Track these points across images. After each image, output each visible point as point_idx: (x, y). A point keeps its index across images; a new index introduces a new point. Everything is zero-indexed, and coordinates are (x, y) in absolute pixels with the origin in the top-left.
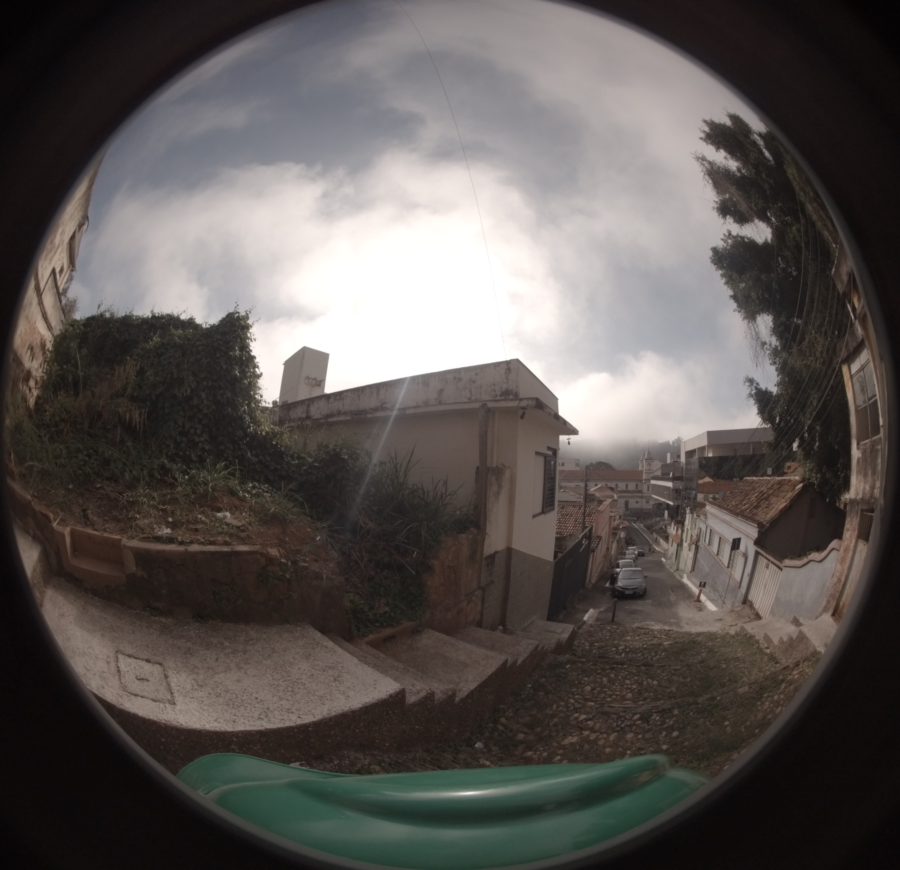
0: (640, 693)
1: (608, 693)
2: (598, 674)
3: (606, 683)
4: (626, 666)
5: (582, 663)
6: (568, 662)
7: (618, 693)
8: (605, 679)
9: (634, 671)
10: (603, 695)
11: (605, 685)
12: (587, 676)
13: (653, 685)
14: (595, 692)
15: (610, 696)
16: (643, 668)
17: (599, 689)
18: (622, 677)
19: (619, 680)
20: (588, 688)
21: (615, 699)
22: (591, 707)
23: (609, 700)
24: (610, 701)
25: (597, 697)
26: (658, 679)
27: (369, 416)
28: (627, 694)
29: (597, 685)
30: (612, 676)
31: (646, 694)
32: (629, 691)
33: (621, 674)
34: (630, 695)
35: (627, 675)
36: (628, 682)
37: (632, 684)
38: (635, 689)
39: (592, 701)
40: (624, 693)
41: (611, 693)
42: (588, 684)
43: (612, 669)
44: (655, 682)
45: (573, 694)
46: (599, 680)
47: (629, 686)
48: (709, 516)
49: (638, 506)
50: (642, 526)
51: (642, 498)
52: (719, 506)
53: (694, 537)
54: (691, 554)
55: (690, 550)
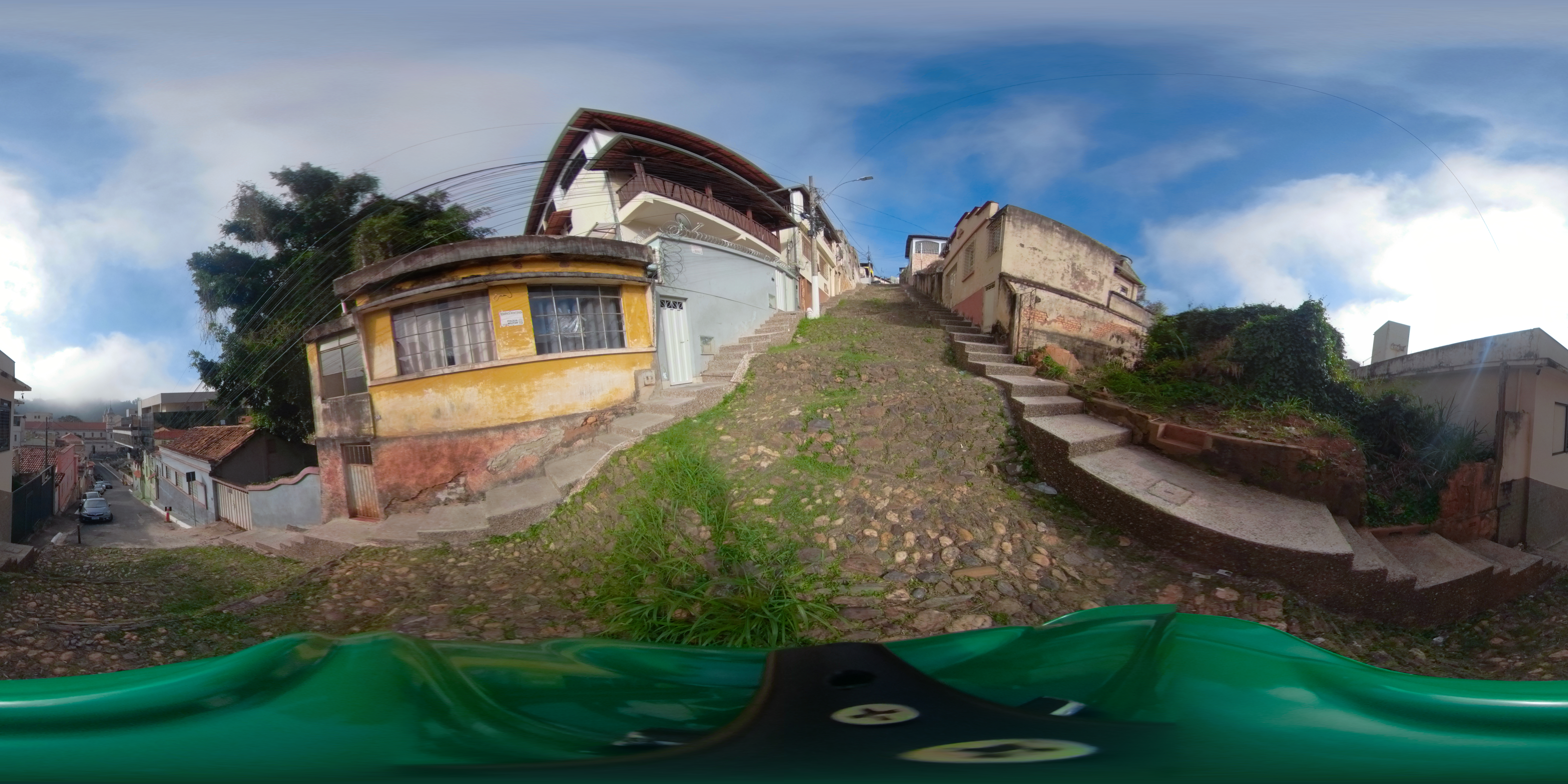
48: (163, 456)
49: (103, 450)
50: (108, 465)
51: (106, 443)
52: (170, 448)
53: (153, 472)
54: (153, 486)
55: (151, 482)
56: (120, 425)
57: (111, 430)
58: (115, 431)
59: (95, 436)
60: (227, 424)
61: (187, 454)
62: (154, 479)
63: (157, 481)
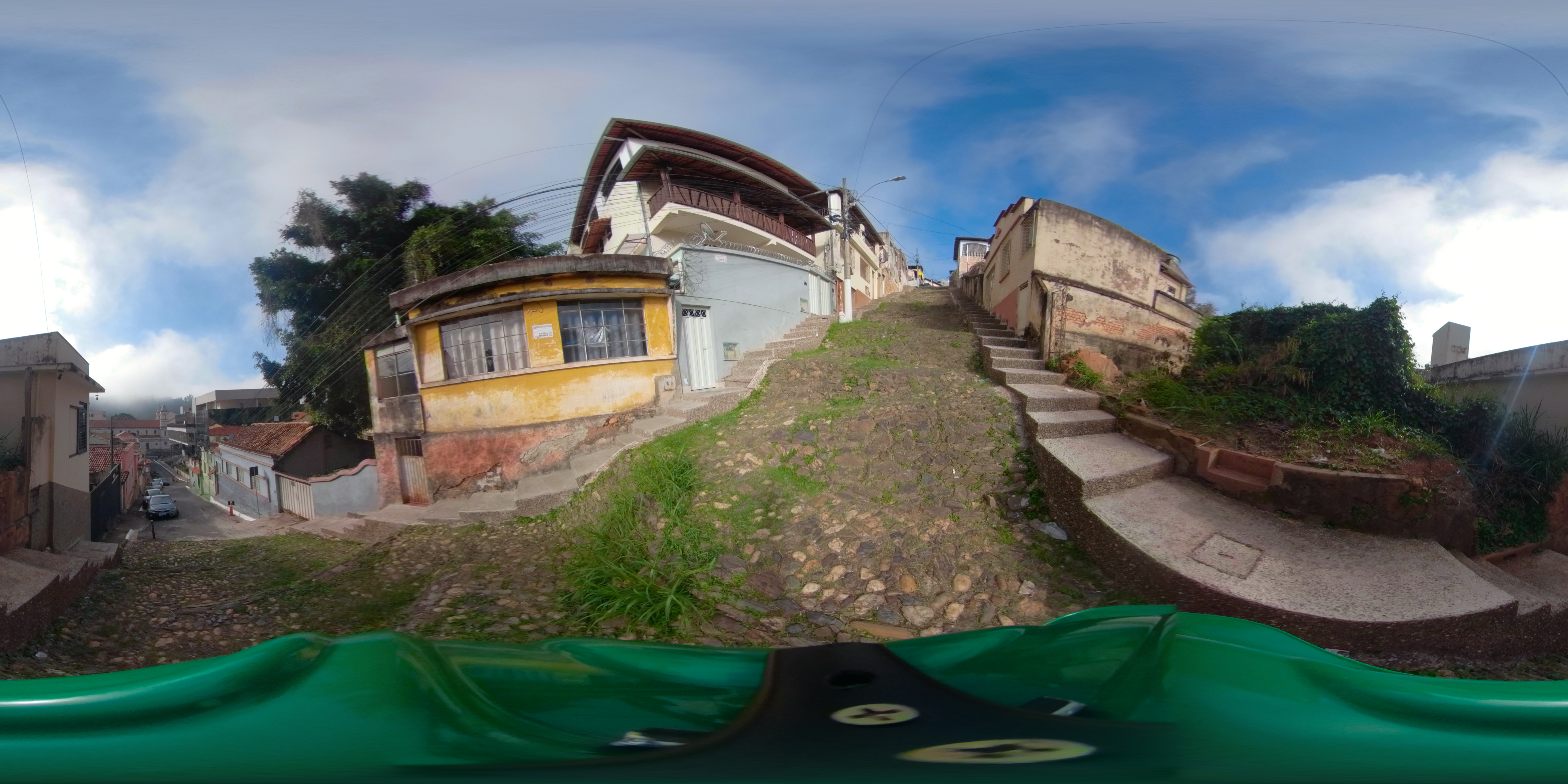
0: (215, 592)
1: (179, 596)
2: (159, 582)
3: (170, 589)
5: (137, 574)
6: (122, 575)
7: (190, 595)
8: (168, 586)
11: (171, 591)
12: (147, 585)
16: (204, 572)
19: (184, 584)
20: (154, 595)
21: (190, 601)
22: (167, 610)
28: (201, 594)
29: (161, 591)
30: (174, 582)
32: (201, 592)
33: (183, 580)
35: (190, 580)
36: (194, 585)
39: (165, 606)
40: (197, 594)
42: (152, 592)
43: (171, 576)
45: (139, 601)
46: (160, 587)
47: (199, 588)
48: (223, 452)
49: (157, 447)
50: (163, 462)
51: (160, 440)
52: (231, 445)
53: (212, 469)
54: (213, 482)
55: (210, 478)
56: (174, 422)
57: (165, 427)
58: (169, 428)
59: (149, 434)
60: (280, 420)
61: (249, 450)
62: (213, 476)
63: (217, 476)
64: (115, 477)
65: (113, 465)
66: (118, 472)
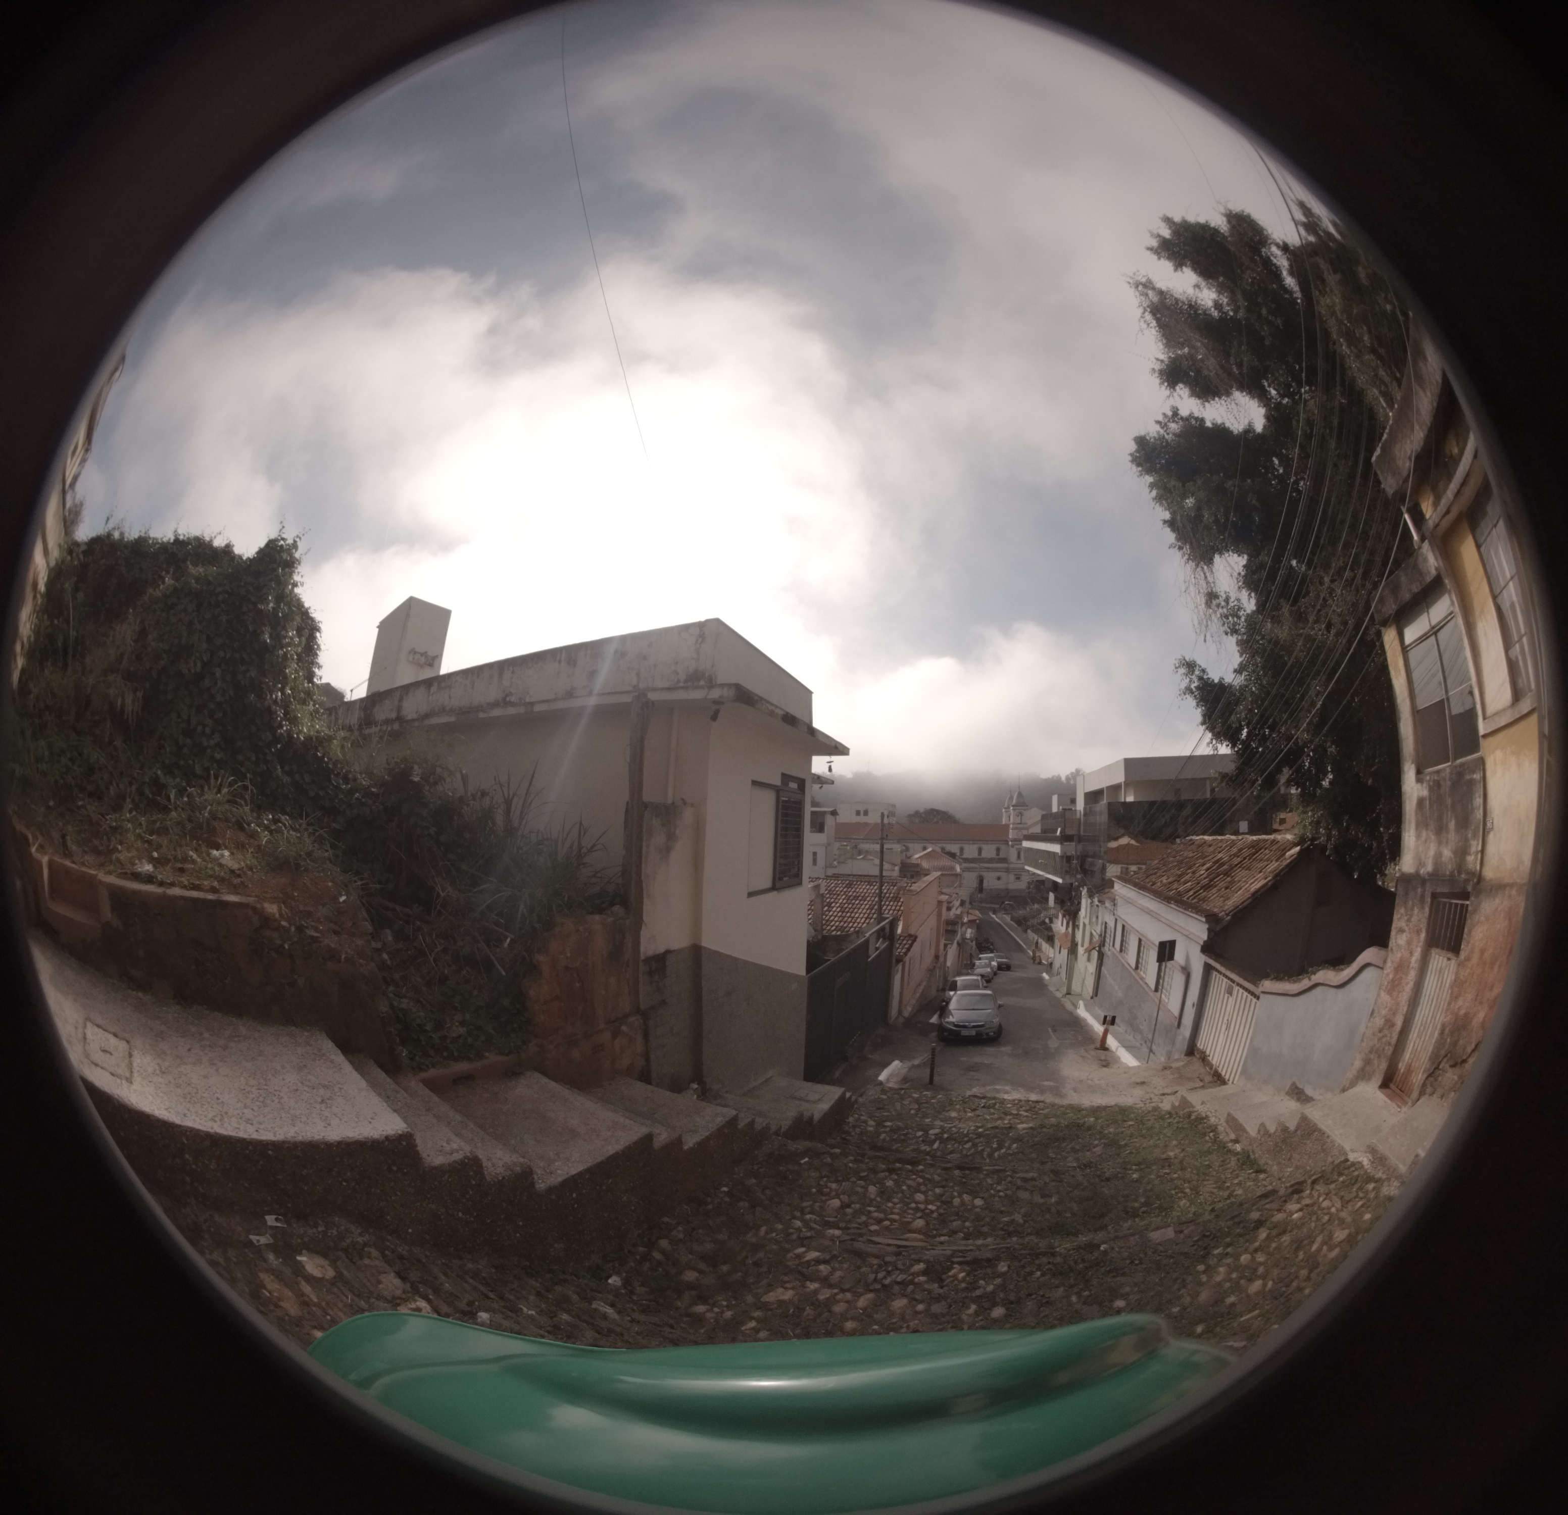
0: (943, 1220)
1: (876, 1214)
2: (862, 1178)
3: (873, 1196)
4: (921, 1167)
5: (834, 1156)
6: (804, 1154)
7: (896, 1217)
8: (872, 1189)
9: (936, 1178)
10: (864, 1218)
11: (871, 1200)
12: (837, 1181)
13: (974, 1207)
14: (849, 1211)
15: (879, 1221)
16: (957, 1172)
17: (858, 1206)
18: (909, 1186)
19: (903, 1192)
20: (836, 1203)
21: (887, 1228)
22: (832, 1239)
23: (874, 1228)
24: (875, 1231)
25: (850, 1221)
26: (986, 1195)
27: (481, 715)
28: (914, 1219)
29: (854, 1198)
30: (890, 1183)
31: (955, 1224)
32: (919, 1215)
33: (909, 1182)
34: (920, 1223)
35: (919, 1184)
36: (920, 1197)
37: (927, 1202)
38: (932, 1212)
39: (838, 1228)
40: (909, 1218)
41: (882, 1216)
42: (837, 1196)
43: (891, 1171)
44: (978, 1202)
45: (803, 1212)
46: (859, 1189)
47: (922, 1206)
48: (1119, 901)
49: (1000, 885)
50: (1008, 918)
51: (1007, 870)
52: (1136, 885)
53: (1096, 938)
54: (1092, 968)
55: (1089, 960)
56: (1037, 829)
57: (1018, 841)
58: (1026, 844)
59: (985, 854)
60: (1252, 832)
61: (1167, 899)
62: (1095, 954)
63: (1101, 956)
64: (882, 945)
65: (880, 919)
66: (888, 934)
